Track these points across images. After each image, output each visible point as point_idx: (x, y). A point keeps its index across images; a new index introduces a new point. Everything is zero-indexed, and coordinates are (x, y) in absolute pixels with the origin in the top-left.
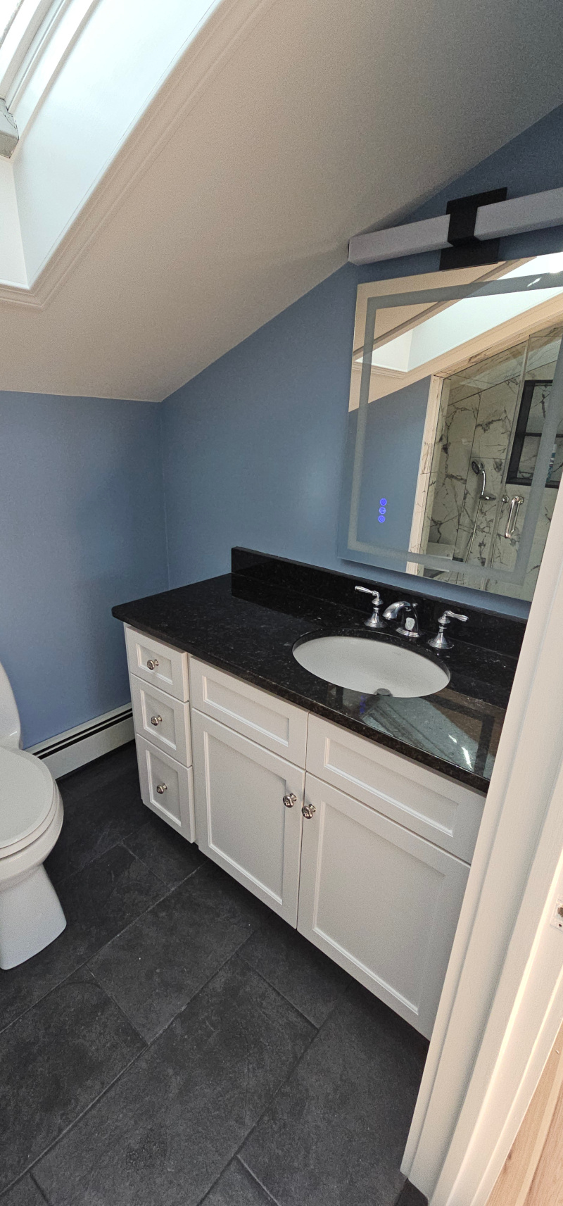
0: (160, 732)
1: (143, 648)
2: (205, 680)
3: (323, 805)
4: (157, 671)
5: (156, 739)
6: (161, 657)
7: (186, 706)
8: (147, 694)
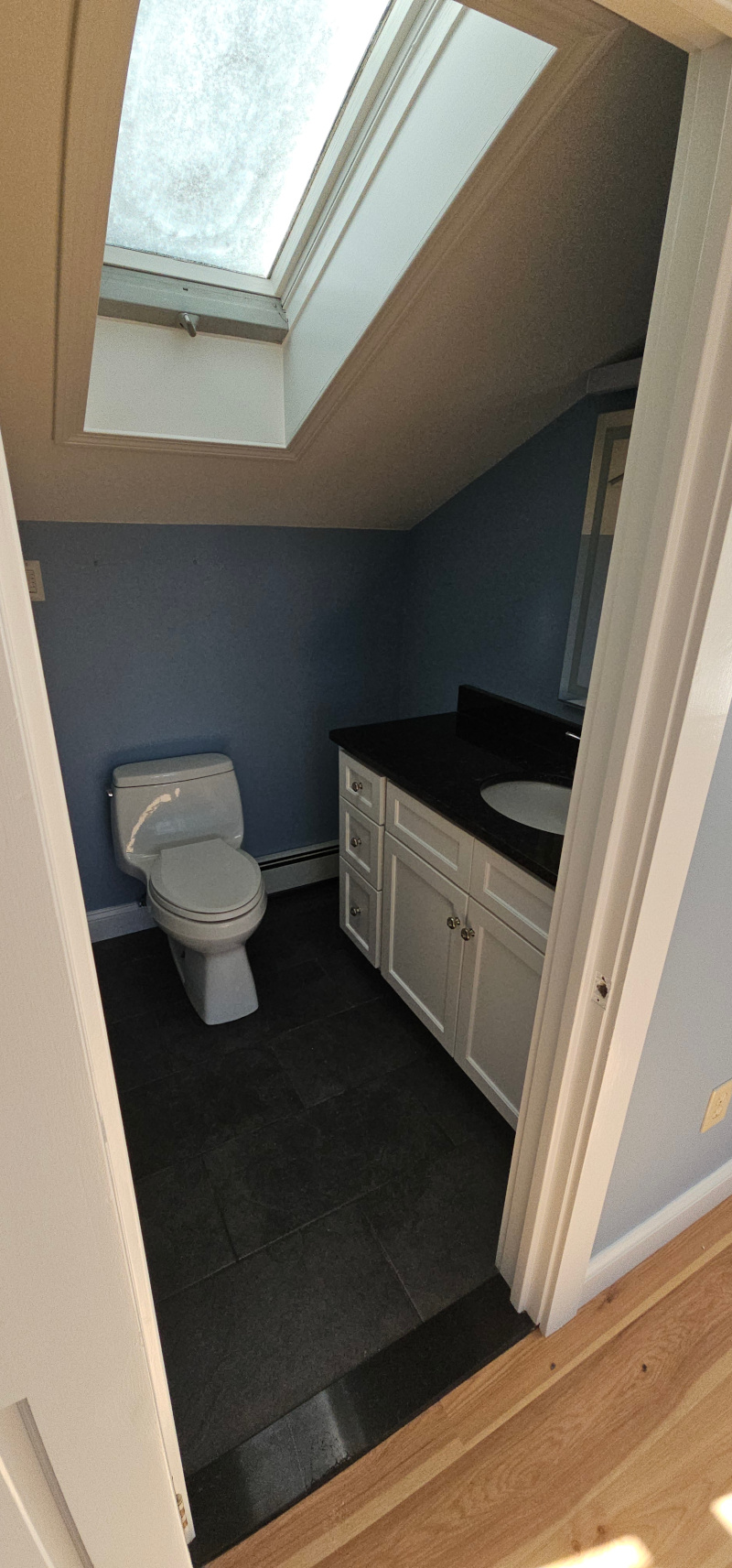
0: (358, 853)
1: (353, 773)
2: (397, 803)
3: (482, 929)
4: (360, 793)
5: (355, 860)
6: (366, 781)
7: (381, 829)
8: (351, 818)
